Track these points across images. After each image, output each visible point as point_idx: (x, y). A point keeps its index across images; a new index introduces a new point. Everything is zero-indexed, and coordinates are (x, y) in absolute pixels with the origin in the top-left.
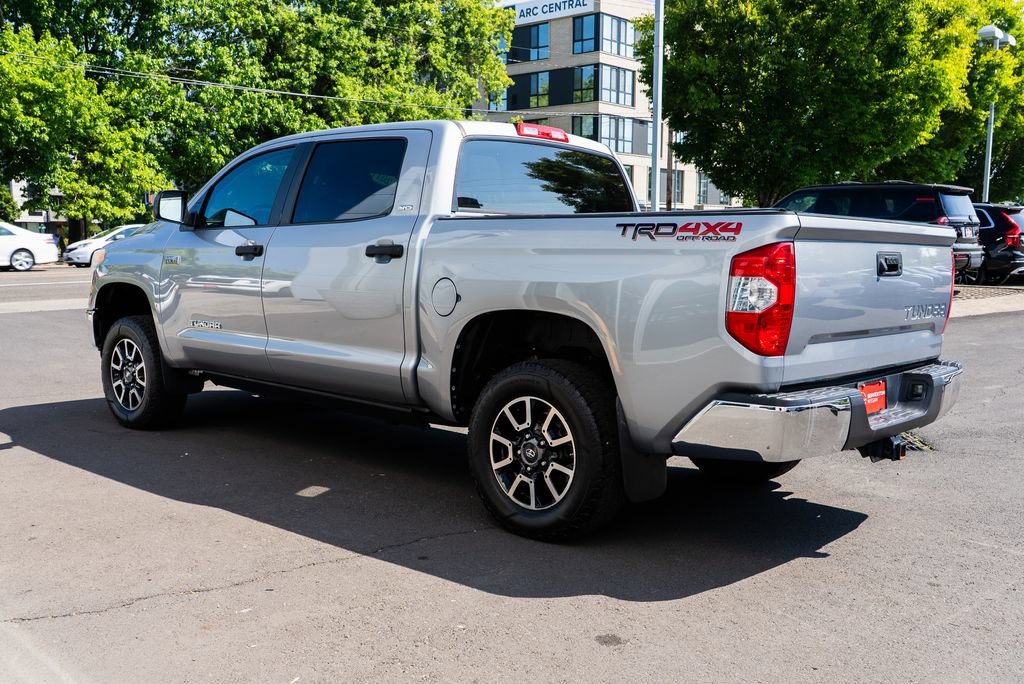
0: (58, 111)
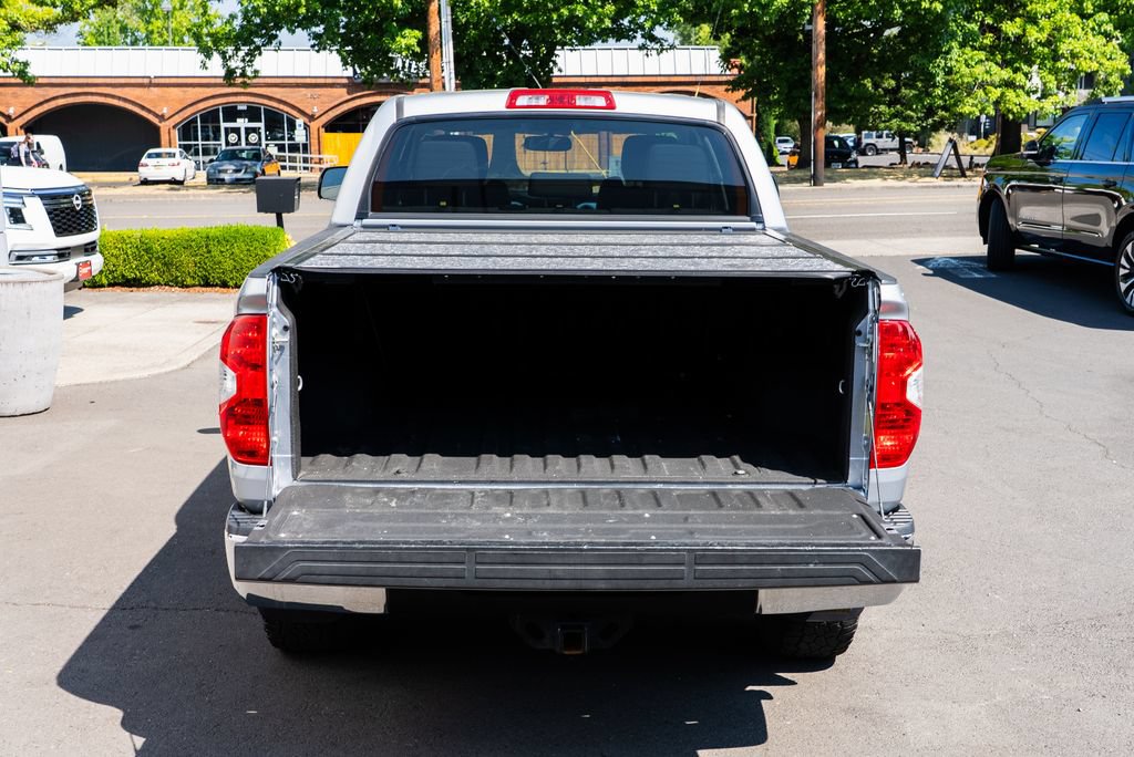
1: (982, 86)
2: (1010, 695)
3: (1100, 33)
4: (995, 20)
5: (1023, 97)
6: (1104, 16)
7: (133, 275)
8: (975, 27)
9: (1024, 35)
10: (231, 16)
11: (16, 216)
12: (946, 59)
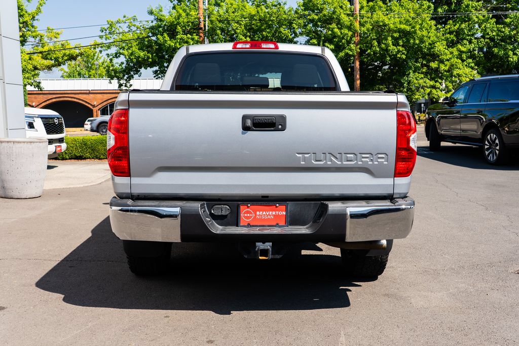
0: (412, 41)
1: (423, 87)
2: (456, 290)
3: (469, 67)
4: (427, 63)
5: (439, 92)
6: (470, 60)
7: (79, 155)
8: (419, 65)
9: (439, 68)
10: (121, 63)
11: (31, 126)
12: (408, 77)
